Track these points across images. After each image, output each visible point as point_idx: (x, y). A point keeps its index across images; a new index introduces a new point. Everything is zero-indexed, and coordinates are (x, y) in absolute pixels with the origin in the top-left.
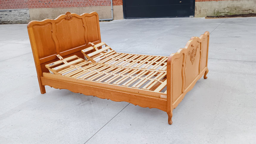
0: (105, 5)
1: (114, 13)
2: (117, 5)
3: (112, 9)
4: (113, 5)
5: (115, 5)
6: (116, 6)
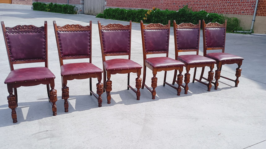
0: (245, 14)
1: (255, 25)
2: (261, 15)
3: (253, 20)
4: (256, 15)
5: (259, 15)
6: (260, 17)
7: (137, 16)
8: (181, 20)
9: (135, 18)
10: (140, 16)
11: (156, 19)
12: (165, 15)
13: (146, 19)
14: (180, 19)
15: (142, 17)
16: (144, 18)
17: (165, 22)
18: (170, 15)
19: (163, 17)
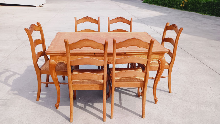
7: (176, 3)
8: (215, 9)
9: (174, 5)
10: (179, 3)
11: (192, 7)
12: (201, 3)
13: (183, 6)
14: (215, 7)
15: (180, 4)
16: (181, 5)
17: (201, 9)
18: (206, 3)
19: (199, 5)
